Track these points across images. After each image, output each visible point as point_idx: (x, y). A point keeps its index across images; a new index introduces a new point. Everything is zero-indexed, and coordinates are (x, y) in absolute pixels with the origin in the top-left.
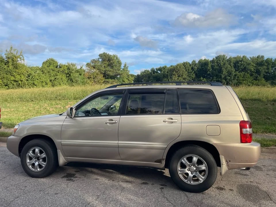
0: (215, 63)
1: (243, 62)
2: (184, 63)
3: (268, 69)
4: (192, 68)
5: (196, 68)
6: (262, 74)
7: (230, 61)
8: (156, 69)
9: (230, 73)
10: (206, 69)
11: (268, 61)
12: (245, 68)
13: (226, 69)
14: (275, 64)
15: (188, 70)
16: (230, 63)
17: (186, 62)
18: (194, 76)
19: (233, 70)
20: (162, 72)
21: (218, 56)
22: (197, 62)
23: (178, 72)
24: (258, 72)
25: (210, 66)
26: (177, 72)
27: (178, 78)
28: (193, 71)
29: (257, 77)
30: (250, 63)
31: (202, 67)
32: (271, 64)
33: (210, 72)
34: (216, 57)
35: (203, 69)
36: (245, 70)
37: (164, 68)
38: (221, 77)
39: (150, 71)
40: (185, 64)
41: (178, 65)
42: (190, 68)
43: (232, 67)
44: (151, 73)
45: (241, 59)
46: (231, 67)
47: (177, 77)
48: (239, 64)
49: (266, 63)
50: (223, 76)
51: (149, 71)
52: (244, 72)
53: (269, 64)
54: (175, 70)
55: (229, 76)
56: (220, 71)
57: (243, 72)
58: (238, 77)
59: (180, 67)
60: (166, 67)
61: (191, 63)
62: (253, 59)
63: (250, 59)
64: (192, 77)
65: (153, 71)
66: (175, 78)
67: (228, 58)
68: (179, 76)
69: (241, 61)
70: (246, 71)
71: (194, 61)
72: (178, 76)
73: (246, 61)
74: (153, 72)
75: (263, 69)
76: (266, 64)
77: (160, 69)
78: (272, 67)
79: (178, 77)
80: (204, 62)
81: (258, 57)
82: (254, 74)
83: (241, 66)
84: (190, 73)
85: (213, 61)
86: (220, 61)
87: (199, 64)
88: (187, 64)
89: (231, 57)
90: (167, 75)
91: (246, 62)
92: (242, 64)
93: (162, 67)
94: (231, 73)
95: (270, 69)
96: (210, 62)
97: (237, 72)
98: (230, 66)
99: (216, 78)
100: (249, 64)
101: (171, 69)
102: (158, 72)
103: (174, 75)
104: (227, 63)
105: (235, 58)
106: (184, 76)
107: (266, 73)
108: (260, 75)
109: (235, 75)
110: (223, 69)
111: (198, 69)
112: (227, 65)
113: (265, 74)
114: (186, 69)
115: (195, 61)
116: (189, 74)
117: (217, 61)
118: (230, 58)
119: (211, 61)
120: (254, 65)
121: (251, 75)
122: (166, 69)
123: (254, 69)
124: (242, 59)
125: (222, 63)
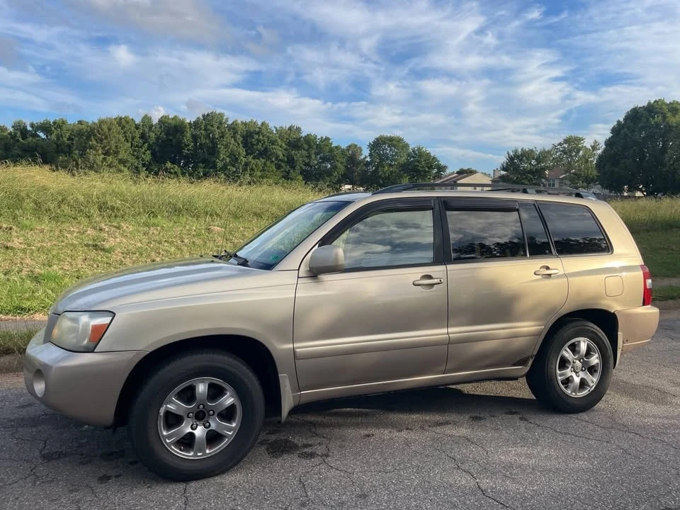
0: (201, 129)
1: (261, 137)
2: (121, 119)
3: (309, 157)
4: (143, 136)
5: (153, 135)
6: (298, 167)
7: (234, 129)
8: (32, 125)
9: (234, 159)
10: (180, 142)
11: (309, 140)
12: (266, 148)
13: (226, 146)
14: (321, 148)
15: (133, 138)
16: (234, 134)
17: (126, 117)
18: (148, 157)
19: (242, 151)
20: (53, 137)
21: (208, 115)
22: (155, 121)
23: (105, 141)
24: (291, 161)
25: (189, 135)
26: (101, 140)
27: (104, 159)
28: (144, 143)
29: (288, 172)
30: (276, 140)
31: (167, 134)
32: (315, 146)
33: (188, 150)
34: (204, 116)
35: (171, 140)
36: (265, 153)
37: (60, 125)
38: (214, 166)
39: (11, 130)
40: (122, 122)
41: (102, 122)
42: (137, 136)
43: (238, 143)
44: (13, 136)
45: (257, 129)
46: (236, 144)
47: (102, 156)
48: (253, 140)
49: (306, 143)
50: (220, 165)
51: (6, 129)
52: (263, 158)
53: (310, 147)
54: (95, 135)
55: (233, 166)
56: (213, 151)
57: (261, 159)
58: (252, 169)
59: (109, 130)
60: (64, 122)
61: (138, 121)
62: (281, 132)
63: (274, 132)
64: (143, 160)
65: (21, 130)
66: (96, 156)
67: (230, 122)
68: (107, 153)
69: (258, 133)
70: (268, 158)
71: (147, 119)
72: (103, 153)
73: (268, 134)
74: (22, 133)
75: (299, 156)
76: (306, 147)
77: (45, 127)
78: (316, 154)
79: (105, 154)
80: (173, 123)
81: (290, 129)
82: (283, 164)
83: (257, 144)
84: (137, 146)
85: (196, 125)
86: (212, 126)
87: (160, 128)
88: (127, 122)
89: (236, 121)
90: (69, 147)
91: (268, 137)
92: (259, 141)
93: (52, 121)
94: (237, 159)
95: (313, 157)
96: (188, 126)
97: (250, 158)
98: (235, 141)
99: (204, 168)
100: (273, 143)
101: (80, 130)
102: (39, 136)
103: (91, 147)
104: (228, 134)
105: (245, 124)
106: (122, 155)
107: (306, 164)
108: (294, 168)
109: (246, 164)
110: (219, 146)
111: (158, 139)
112: (228, 138)
113: (304, 168)
114: (126, 136)
115: (150, 119)
116: (135, 151)
117: (206, 125)
118: (235, 123)
119: (190, 124)
120: (283, 145)
121: (278, 167)
122: (64, 128)
123: (284, 155)
124: (260, 128)
125: (217, 131)
